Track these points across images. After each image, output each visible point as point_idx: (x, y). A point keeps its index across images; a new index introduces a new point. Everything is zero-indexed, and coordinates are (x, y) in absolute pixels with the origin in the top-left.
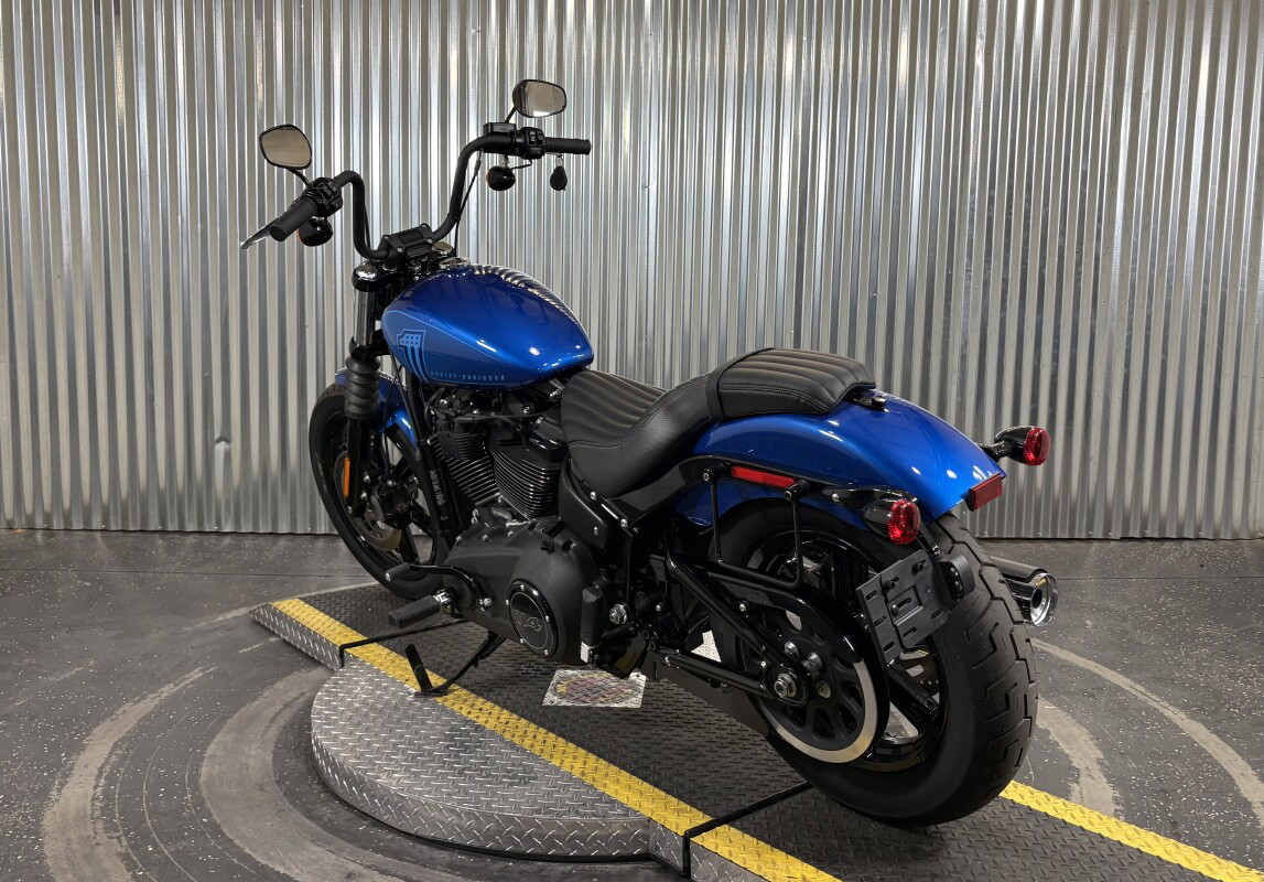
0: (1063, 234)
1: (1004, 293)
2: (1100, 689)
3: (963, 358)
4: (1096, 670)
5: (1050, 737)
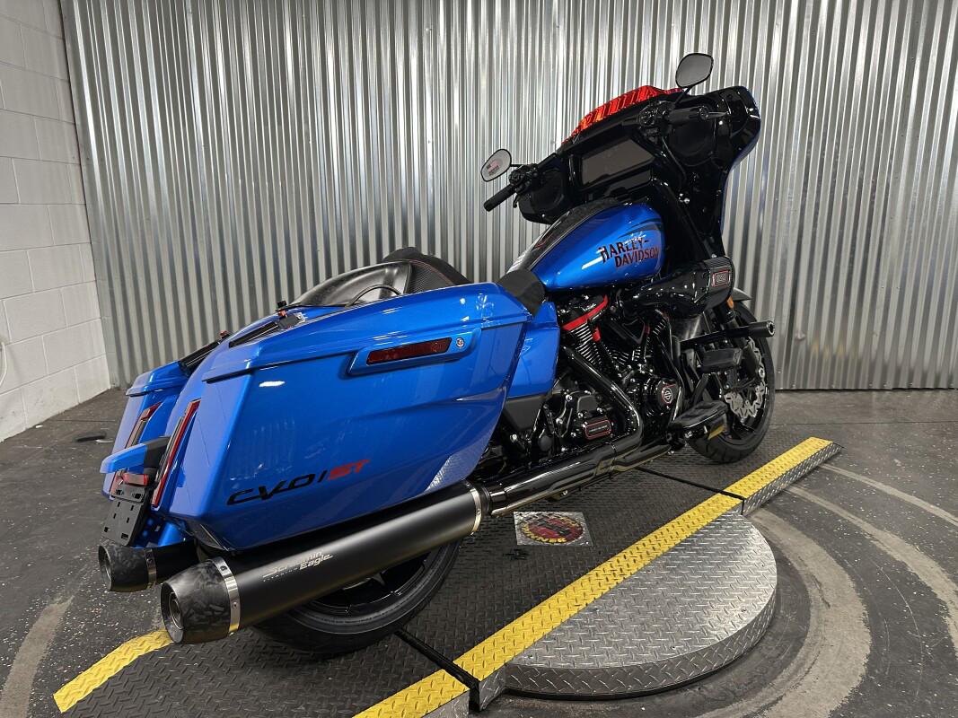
0: (863, 168)
1: (816, 213)
4: (919, 505)
5: (910, 570)
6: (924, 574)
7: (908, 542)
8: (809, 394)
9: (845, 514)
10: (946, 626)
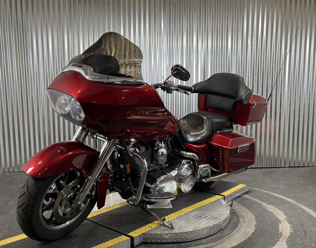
2: (285, 202)
4: (284, 198)
5: (273, 214)
6: (277, 214)
7: (276, 207)
8: (259, 169)
9: (259, 201)
10: (278, 226)
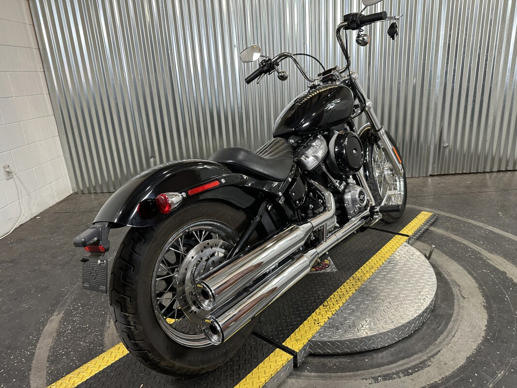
3: (436, 104)
5: (508, 276)
6: (516, 278)
8: (450, 177)
9: (472, 245)
